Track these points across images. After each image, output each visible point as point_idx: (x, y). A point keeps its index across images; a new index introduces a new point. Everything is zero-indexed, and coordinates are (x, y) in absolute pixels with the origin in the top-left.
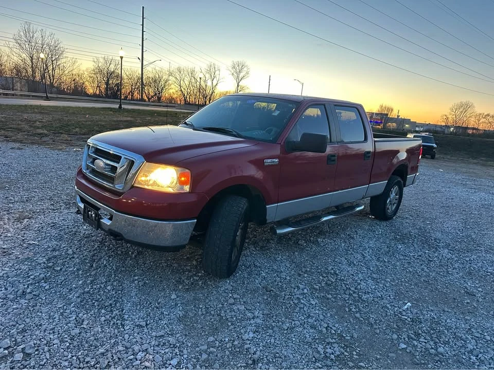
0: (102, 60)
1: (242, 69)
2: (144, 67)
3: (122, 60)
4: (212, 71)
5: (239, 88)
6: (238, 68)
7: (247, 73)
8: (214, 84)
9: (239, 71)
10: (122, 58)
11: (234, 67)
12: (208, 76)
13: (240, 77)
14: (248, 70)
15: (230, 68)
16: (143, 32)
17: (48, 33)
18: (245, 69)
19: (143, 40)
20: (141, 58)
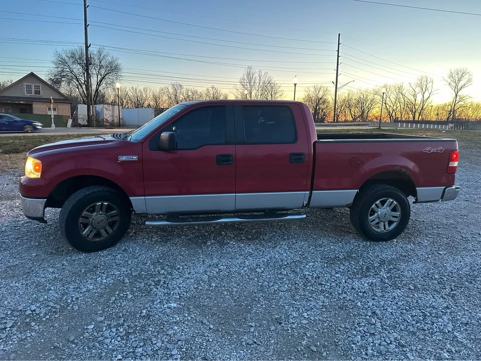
0: (312, 89)
1: (462, 76)
2: (337, 90)
3: (295, 86)
4: (424, 85)
5: (458, 98)
6: (456, 76)
7: (469, 80)
8: (426, 97)
9: (457, 81)
10: (295, 85)
11: (451, 76)
12: (418, 90)
13: (459, 86)
14: (471, 77)
15: (446, 78)
16: (338, 56)
17: (263, 74)
18: (467, 76)
19: (338, 65)
20: (335, 82)
